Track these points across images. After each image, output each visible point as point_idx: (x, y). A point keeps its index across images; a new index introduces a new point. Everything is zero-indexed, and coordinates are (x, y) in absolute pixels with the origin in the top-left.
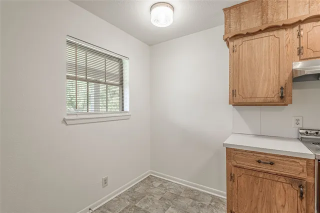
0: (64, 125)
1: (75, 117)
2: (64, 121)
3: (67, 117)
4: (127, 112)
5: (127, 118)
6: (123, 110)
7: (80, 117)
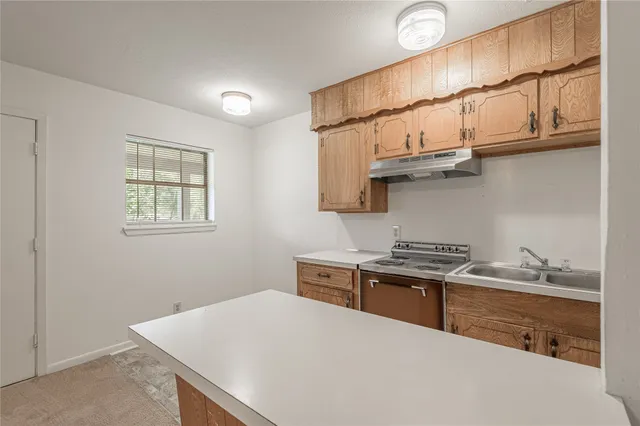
0: (123, 236)
1: (137, 227)
2: (124, 231)
3: (126, 227)
4: (211, 222)
5: (212, 229)
6: (207, 218)
7: (143, 227)
